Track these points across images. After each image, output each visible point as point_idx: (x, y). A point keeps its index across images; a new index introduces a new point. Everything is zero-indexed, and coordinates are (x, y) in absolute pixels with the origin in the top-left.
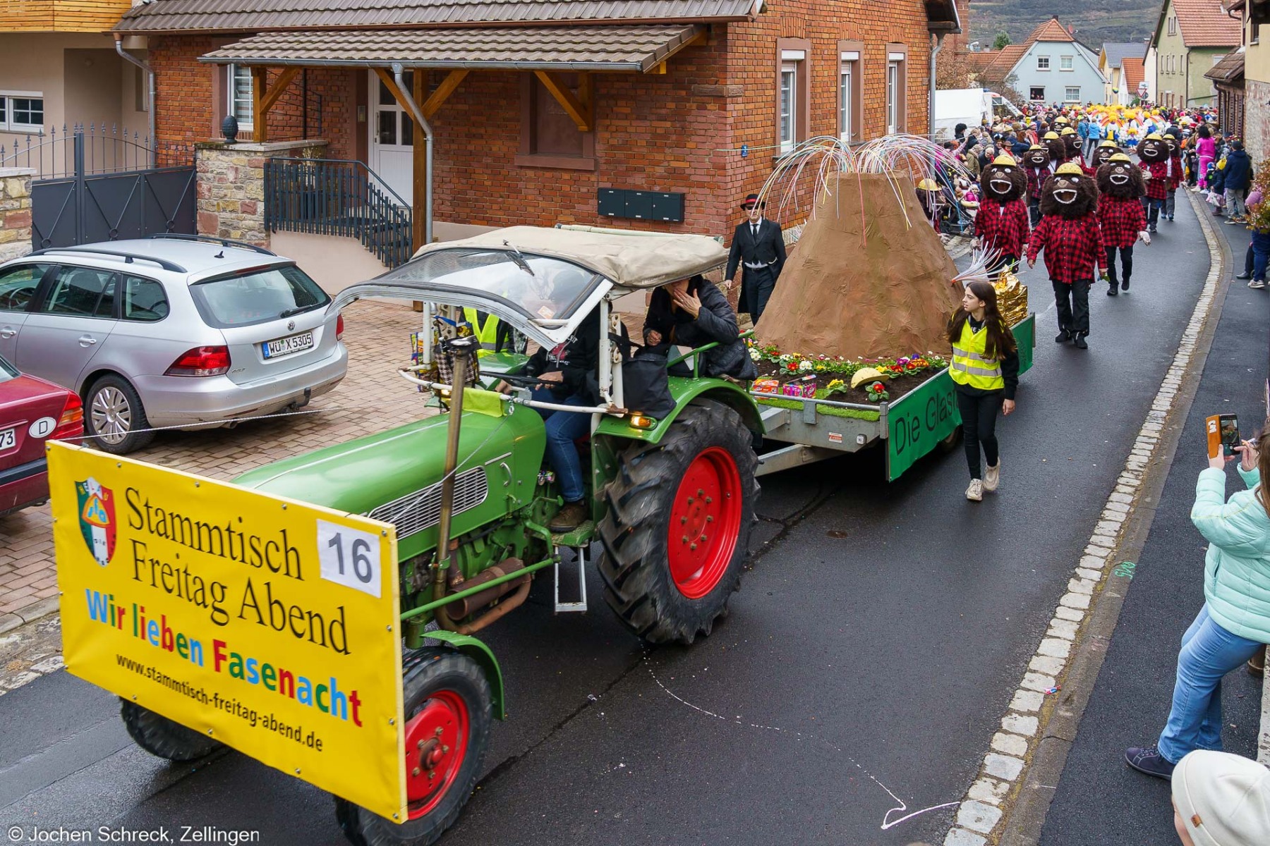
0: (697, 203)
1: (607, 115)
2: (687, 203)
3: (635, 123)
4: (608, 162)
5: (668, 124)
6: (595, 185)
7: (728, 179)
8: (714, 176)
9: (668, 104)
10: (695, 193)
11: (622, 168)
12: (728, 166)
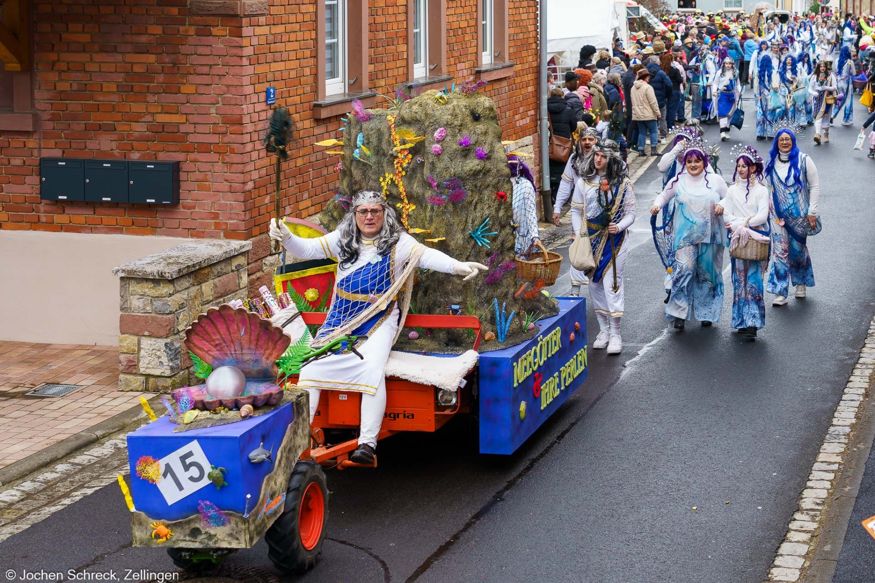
0: (198, 176)
1: (53, 45)
2: (183, 176)
3: (98, 57)
4: (54, 118)
5: (152, 58)
6: (36, 153)
7: (247, 138)
8: (225, 134)
9: (150, 27)
10: (195, 161)
11: (78, 126)
12: (246, 119)
